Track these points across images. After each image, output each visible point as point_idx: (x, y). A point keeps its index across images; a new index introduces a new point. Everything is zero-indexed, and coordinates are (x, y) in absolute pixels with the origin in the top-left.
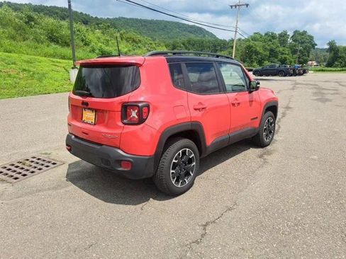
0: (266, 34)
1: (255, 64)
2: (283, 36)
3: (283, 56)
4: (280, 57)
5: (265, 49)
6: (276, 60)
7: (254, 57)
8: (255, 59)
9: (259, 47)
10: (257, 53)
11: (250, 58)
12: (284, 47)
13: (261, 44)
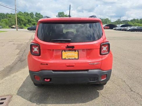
0: (24, 13)
1: (22, 25)
2: (32, 14)
3: (34, 22)
4: (32, 23)
5: (26, 19)
6: (31, 24)
7: (21, 22)
8: (22, 23)
9: (23, 18)
10: (22, 21)
11: (20, 23)
12: (33, 19)
13: (23, 17)
